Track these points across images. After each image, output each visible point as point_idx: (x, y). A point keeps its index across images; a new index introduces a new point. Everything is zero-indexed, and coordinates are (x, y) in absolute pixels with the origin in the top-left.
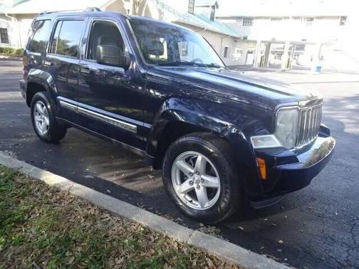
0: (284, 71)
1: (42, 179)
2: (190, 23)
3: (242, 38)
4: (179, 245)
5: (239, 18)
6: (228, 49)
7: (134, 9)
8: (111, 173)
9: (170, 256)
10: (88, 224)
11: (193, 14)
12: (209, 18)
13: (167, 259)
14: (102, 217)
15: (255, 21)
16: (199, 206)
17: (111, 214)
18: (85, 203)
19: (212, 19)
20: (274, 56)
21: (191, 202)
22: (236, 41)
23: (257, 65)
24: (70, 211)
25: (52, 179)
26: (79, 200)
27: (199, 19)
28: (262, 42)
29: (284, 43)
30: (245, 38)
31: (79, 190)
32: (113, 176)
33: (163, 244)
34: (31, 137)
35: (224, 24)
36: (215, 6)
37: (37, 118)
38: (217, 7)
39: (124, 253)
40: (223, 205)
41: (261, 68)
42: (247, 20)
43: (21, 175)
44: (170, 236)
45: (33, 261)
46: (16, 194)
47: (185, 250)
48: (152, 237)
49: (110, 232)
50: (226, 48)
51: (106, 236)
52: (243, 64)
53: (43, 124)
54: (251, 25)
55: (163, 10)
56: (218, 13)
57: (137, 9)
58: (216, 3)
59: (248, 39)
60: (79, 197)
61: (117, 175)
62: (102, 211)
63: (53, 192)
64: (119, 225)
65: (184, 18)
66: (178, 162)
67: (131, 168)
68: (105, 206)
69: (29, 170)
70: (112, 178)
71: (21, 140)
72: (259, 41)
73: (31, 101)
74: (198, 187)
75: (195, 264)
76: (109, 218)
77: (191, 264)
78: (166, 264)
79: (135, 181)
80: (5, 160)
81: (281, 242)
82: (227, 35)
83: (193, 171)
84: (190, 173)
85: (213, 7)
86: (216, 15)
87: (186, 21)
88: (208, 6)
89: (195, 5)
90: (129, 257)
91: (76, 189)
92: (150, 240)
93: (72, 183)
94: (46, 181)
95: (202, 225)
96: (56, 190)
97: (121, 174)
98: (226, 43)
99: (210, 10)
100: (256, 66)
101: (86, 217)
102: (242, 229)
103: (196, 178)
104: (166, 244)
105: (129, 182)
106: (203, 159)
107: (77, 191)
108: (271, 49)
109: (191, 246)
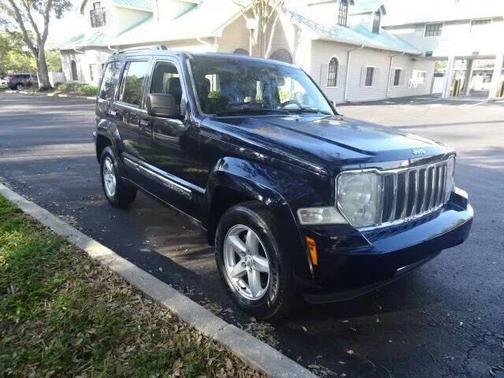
0: (493, 102)
1: (86, 250)
2: (339, 41)
3: (424, 55)
4: (203, 339)
5: (418, 26)
6: (401, 74)
7: (261, 27)
8: (173, 247)
9: (187, 352)
10: (114, 305)
11: (345, 26)
12: (371, 29)
13: (182, 353)
14: (134, 298)
15: (444, 29)
16: (251, 296)
17: (144, 296)
18: (120, 280)
19: (376, 30)
20: (482, 78)
21: (244, 289)
22: (414, 60)
23: (448, 95)
24: (102, 289)
25: (97, 250)
26: (116, 277)
27: (355, 34)
28: (457, 58)
29: (493, 58)
30: (429, 55)
31: (121, 265)
32: (173, 251)
33: (185, 337)
34: (101, 199)
35: (396, 36)
36: (381, 11)
37: (106, 177)
38: (384, 13)
39: (138, 341)
40: (273, 298)
41: (456, 99)
42: (433, 28)
43: (69, 243)
44: (197, 328)
45: (42, 338)
46: (54, 266)
47: (208, 345)
48: (176, 327)
49: (134, 316)
50: (398, 72)
51: (128, 321)
52: (428, 93)
53: (111, 184)
54: (437, 34)
55: (301, 26)
56: (385, 21)
57: (265, 27)
58: (382, 7)
59: (434, 55)
60: (117, 274)
61: (179, 250)
62: (136, 291)
63: (92, 266)
64: (147, 308)
65: (330, 33)
66: (230, 237)
67: (199, 243)
68: (140, 287)
69: (77, 237)
70: (171, 253)
71: (87, 203)
72: (451, 57)
73: (101, 156)
74: (251, 271)
75: (210, 363)
76: (140, 300)
77: (207, 362)
78: (179, 360)
79: (198, 259)
80: (57, 225)
81: (351, 352)
82: (400, 53)
83: (244, 250)
84: (243, 252)
85: (378, 13)
86: (382, 24)
87: (333, 38)
88: (370, 13)
89: (349, 13)
90: (142, 346)
91: (118, 263)
92: (173, 329)
93: (117, 256)
94: (89, 253)
95: (253, 319)
96: (95, 264)
97: (184, 249)
98: (398, 64)
99: (373, 17)
100: (446, 95)
101: (116, 297)
102: (305, 329)
103: (248, 260)
104: (188, 336)
105: (190, 259)
106: (252, 235)
107: (117, 266)
108: (473, 69)
109: (215, 342)
